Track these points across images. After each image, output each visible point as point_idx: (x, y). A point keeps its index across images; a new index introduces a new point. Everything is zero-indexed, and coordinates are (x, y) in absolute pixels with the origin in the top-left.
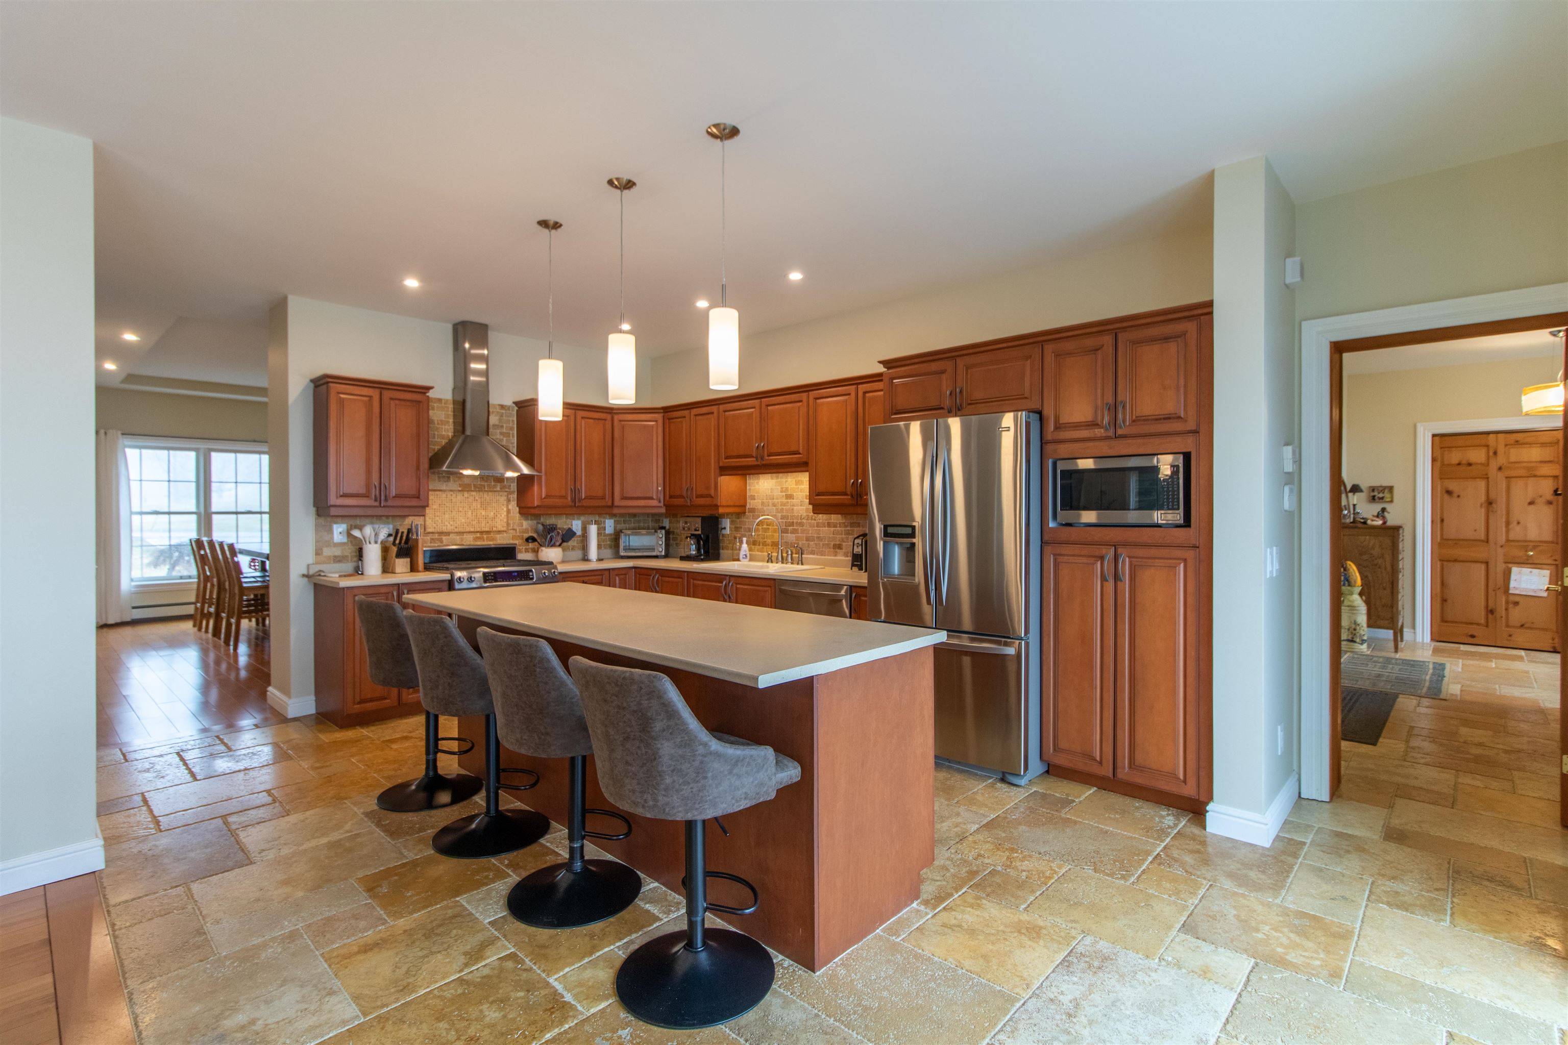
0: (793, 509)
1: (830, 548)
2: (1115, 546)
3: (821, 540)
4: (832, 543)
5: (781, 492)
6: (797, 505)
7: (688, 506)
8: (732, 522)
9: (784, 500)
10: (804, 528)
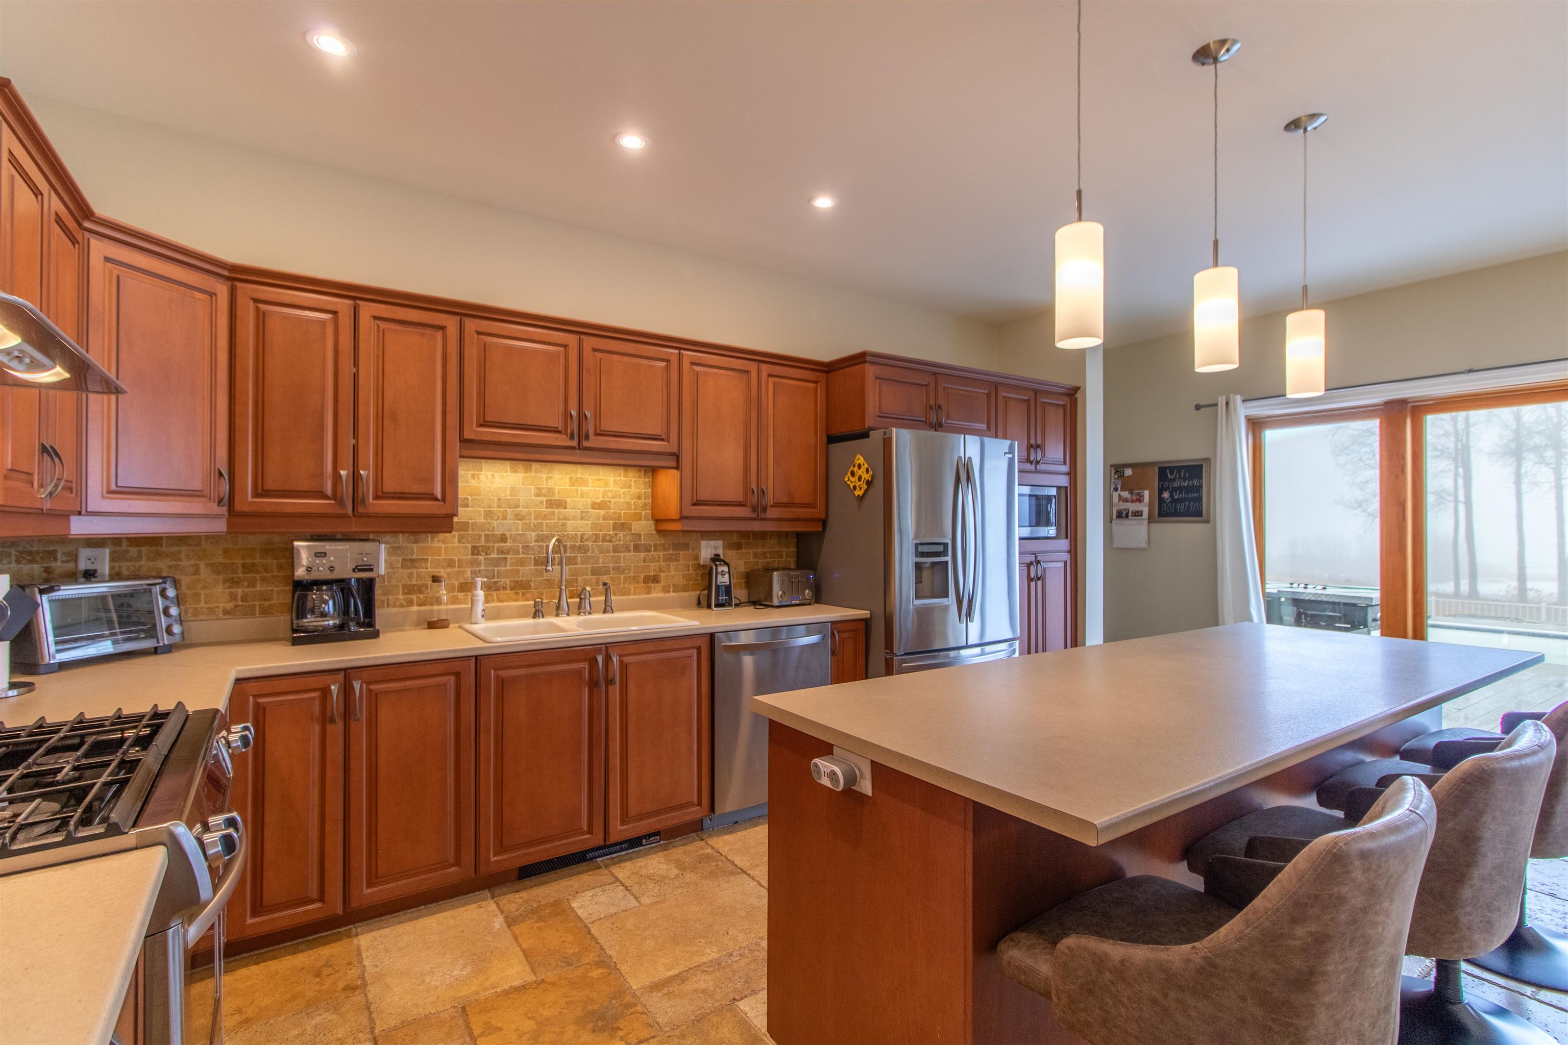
0: (564, 525)
1: (638, 583)
2: (1035, 554)
3: (623, 572)
4: (642, 576)
5: (537, 495)
6: (575, 518)
7: (346, 516)
8: (393, 551)
9: (544, 509)
10: (589, 554)
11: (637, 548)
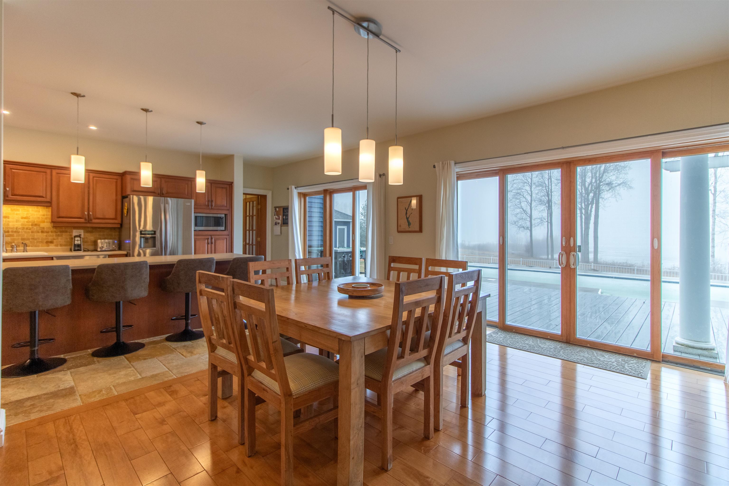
2: (211, 236)
4: (45, 241)
10: (20, 234)
11: (42, 232)
